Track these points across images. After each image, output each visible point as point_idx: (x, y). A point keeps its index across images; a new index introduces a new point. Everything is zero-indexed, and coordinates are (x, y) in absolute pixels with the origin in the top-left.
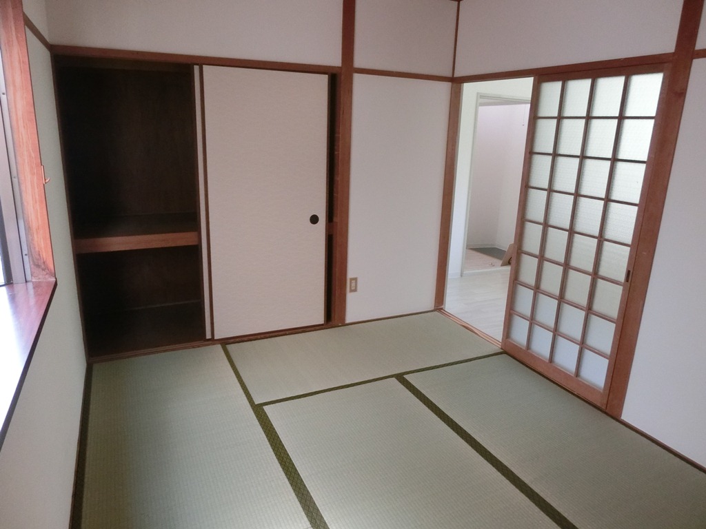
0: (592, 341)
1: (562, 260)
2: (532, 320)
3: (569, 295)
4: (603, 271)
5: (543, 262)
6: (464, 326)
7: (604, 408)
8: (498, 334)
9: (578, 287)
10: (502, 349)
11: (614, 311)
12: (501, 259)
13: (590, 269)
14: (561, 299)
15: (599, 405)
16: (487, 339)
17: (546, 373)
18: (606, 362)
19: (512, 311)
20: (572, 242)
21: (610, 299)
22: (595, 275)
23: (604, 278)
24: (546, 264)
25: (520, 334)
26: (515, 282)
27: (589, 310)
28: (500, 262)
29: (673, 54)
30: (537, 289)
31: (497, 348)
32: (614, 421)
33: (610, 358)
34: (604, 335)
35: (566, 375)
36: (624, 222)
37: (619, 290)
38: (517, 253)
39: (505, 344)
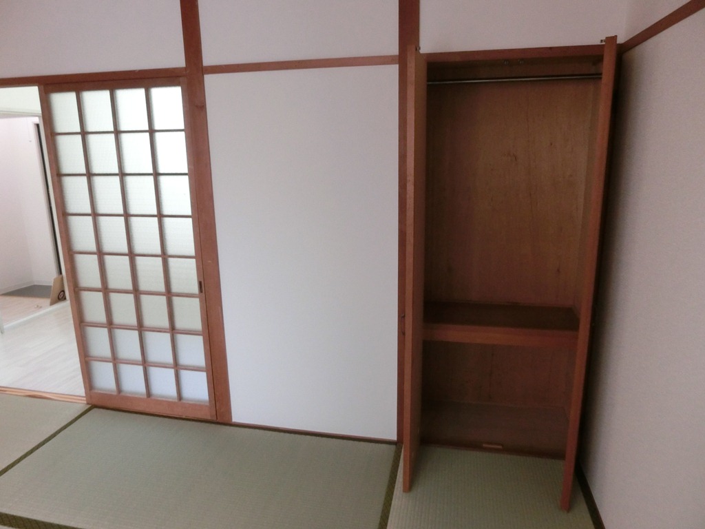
0: (184, 359)
1: (130, 287)
2: (115, 360)
3: (148, 322)
4: (175, 288)
5: (108, 294)
6: (30, 396)
7: (214, 419)
8: (77, 388)
9: (155, 310)
10: (88, 404)
11: (197, 324)
12: (49, 298)
13: (162, 288)
14: (141, 327)
15: (209, 418)
16: (65, 400)
17: (148, 410)
18: (204, 375)
19: (87, 359)
20: (135, 265)
21: (190, 313)
22: (169, 294)
23: (179, 295)
24: (113, 296)
25: (105, 379)
26: (81, 324)
27: (173, 330)
28: (48, 301)
29: (185, 69)
30: (110, 325)
31: (82, 405)
32: (227, 427)
33: (207, 371)
34: (194, 351)
35: (170, 404)
36: (182, 235)
37: (196, 303)
38: (74, 291)
39: (91, 397)
